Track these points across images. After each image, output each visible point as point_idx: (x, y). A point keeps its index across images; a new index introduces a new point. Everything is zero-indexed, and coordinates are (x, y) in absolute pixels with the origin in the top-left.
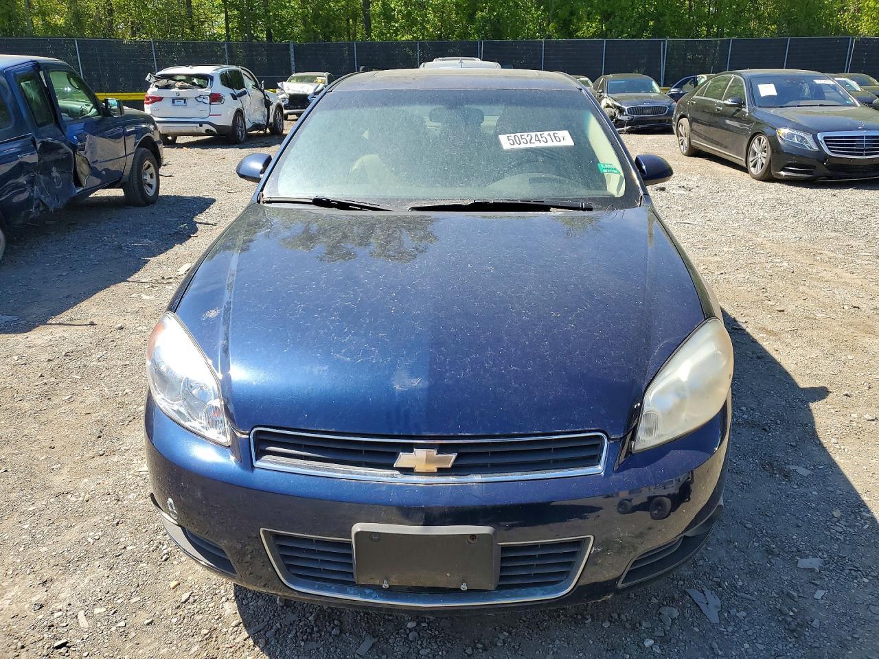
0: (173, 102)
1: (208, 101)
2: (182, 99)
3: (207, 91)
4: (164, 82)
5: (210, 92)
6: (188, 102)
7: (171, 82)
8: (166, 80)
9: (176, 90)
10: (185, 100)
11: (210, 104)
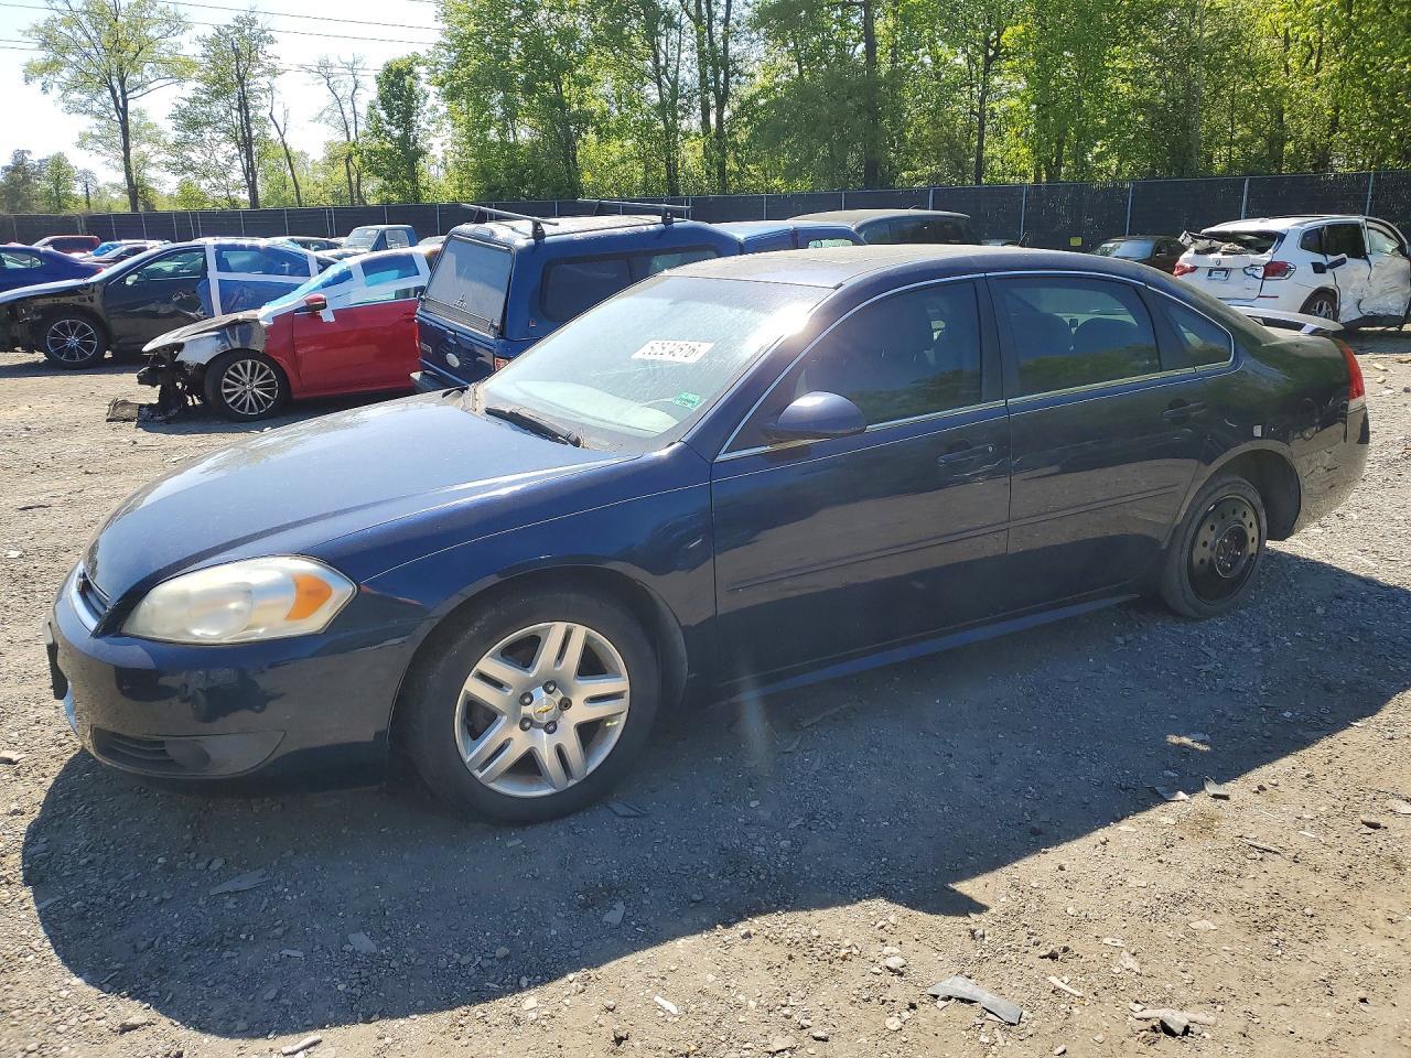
0: (1210, 275)
1: (1261, 275)
2: (1223, 269)
3: (1266, 258)
4: (1205, 243)
5: (1268, 259)
6: (1233, 275)
7: (1216, 243)
8: (1208, 241)
9: (1218, 256)
10: (1227, 270)
11: (1263, 278)
